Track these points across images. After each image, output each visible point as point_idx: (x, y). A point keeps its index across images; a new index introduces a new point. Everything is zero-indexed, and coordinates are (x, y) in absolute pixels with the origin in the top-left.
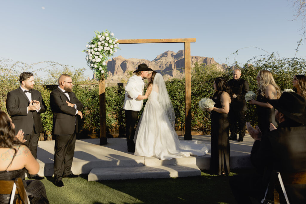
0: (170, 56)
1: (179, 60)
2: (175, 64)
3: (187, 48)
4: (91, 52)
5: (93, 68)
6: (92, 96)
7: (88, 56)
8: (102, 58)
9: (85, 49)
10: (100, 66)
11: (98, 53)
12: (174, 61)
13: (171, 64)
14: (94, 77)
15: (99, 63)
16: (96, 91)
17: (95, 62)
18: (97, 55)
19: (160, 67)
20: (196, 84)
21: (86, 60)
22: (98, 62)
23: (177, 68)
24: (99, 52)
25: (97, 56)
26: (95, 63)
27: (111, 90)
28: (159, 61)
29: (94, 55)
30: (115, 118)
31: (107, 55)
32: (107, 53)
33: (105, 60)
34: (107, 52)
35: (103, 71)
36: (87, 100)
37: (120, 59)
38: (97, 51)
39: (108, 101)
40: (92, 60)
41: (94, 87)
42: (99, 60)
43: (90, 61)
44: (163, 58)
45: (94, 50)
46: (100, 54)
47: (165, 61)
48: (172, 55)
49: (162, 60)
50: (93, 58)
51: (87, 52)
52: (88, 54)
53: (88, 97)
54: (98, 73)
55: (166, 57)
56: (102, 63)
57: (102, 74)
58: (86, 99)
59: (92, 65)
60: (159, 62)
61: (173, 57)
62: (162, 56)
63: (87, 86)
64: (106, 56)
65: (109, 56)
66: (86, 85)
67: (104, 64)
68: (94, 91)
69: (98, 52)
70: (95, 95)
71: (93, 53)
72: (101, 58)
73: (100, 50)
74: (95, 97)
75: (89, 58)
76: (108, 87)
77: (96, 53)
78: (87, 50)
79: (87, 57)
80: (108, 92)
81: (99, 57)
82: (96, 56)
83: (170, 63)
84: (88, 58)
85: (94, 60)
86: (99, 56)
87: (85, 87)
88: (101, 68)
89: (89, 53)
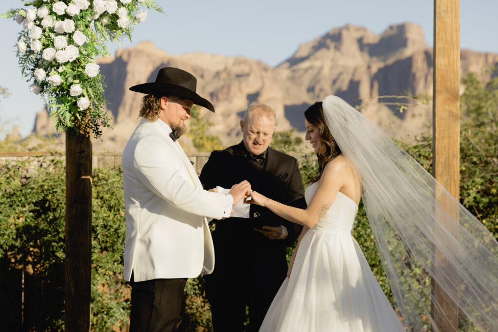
0: (354, 48)
1: (391, 61)
2: (374, 78)
3: (446, 11)
4: (38, 21)
5: (42, 86)
6: (35, 204)
7: (25, 35)
8: (85, 45)
9: (14, 8)
10: (75, 77)
11: (68, 26)
12: (369, 67)
13: (356, 78)
14: (39, 126)
15: (69, 66)
16: (52, 183)
17: (55, 60)
18: (65, 34)
19: (311, 90)
20: (475, 163)
21: (18, 52)
22: (64, 61)
23: (380, 94)
24: (72, 21)
25: (65, 38)
26: (53, 65)
27: (113, 183)
28: (305, 65)
29: (52, 30)
30: (126, 301)
31: (105, 33)
32: (107, 26)
33: (97, 53)
34: (105, 21)
35: (87, 98)
36: (11, 220)
37: (148, 55)
38: (66, 16)
39: (99, 230)
40: (42, 52)
41: (44, 165)
42: (69, 54)
43: (33, 57)
44: (323, 53)
45: (52, 13)
46: (76, 27)
47: (332, 68)
48: (360, 41)
49: (317, 64)
50: (46, 46)
51: (22, 19)
52: (26, 27)
53: (18, 210)
54: (64, 108)
55: (337, 48)
56: (83, 68)
57: (83, 114)
58: (9, 216)
59: (41, 74)
60: (306, 70)
61: (366, 49)
62: (320, 45)
63: (13, 161)
64: (99, 35)
65: (112, 38)
66: (11, 158)
67: (92, 70)
68: (42, 186)
69: (66, 20)
70: (45, 200)
71: (48, 22)
72: (81, 44)
73: (78, 12)
74: (46, 210)
75: (28, 46)
76: (101, 167)
77: (58, 24)
78: (22, 13)
79: (20, 38)
80: (100, 189)
81: (71, 42)
82: (57, 34)
83: (354, 74)
84: (23, 46)
85: (48, 54)
86: (70, 35)
87: (6, 167)
88: (76, 89)
89: (31, 25)
